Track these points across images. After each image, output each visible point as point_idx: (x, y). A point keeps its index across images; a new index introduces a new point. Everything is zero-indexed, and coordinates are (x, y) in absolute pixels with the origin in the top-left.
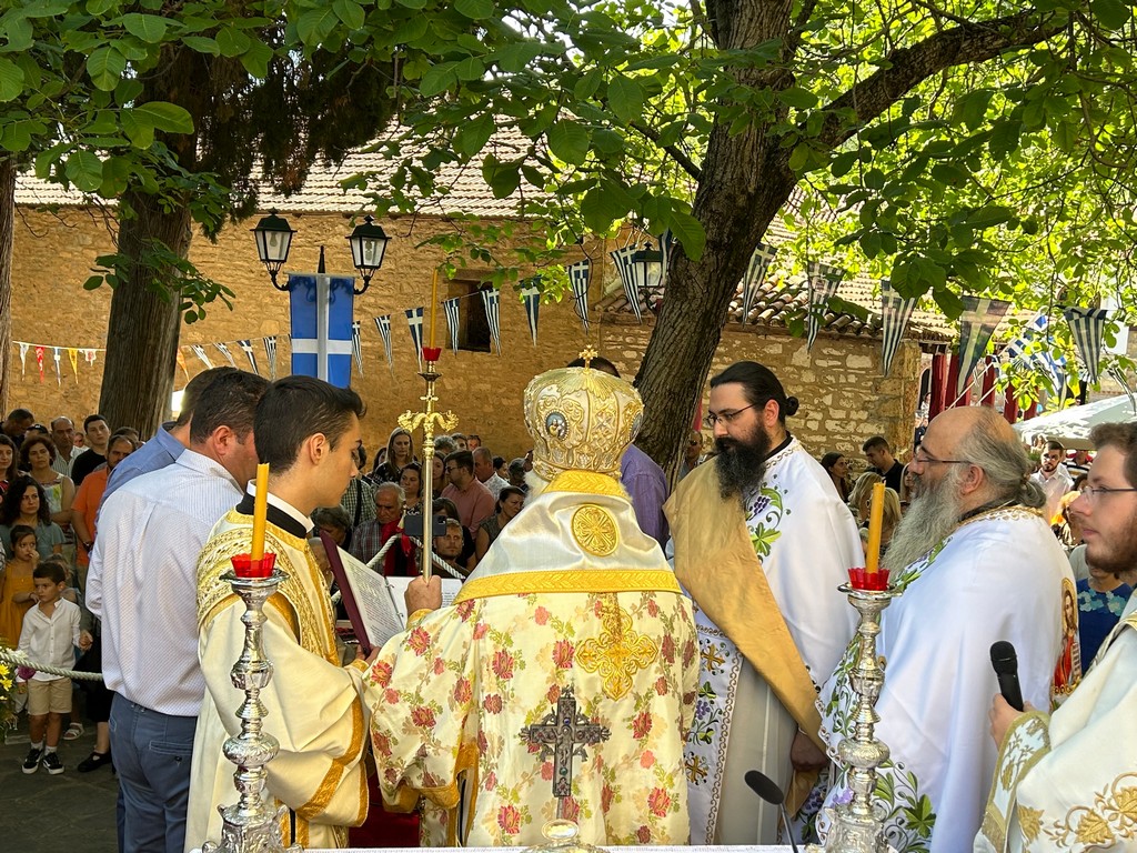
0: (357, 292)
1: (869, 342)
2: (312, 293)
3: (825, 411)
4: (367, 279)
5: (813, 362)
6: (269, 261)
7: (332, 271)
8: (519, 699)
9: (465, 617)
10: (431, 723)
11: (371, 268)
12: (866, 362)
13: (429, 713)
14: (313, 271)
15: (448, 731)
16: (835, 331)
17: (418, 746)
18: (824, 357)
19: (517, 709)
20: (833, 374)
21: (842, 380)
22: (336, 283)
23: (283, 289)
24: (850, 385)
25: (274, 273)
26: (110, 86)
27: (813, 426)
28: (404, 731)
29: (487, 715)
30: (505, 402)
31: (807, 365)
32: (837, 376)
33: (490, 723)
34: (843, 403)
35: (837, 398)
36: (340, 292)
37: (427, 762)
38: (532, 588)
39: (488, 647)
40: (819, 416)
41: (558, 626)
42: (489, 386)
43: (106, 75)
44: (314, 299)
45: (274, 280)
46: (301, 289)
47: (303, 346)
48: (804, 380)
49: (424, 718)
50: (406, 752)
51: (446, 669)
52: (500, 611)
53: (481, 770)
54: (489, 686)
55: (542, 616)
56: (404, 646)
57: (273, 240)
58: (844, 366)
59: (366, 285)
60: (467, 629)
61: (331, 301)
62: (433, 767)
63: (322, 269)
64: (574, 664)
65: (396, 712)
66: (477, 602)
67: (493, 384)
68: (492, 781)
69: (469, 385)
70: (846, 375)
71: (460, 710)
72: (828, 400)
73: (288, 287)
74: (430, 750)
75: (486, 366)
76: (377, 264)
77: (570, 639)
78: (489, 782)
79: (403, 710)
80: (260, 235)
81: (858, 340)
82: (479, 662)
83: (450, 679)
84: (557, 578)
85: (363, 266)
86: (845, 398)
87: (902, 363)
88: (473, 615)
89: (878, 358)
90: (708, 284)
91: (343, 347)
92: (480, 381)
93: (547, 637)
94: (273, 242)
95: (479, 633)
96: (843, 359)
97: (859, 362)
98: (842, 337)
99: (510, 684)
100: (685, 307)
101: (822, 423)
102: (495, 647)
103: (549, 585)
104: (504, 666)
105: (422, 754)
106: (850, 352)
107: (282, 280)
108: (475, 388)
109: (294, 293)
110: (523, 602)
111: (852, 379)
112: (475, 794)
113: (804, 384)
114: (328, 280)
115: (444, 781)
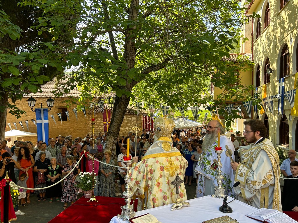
0: (49, 111)
1: (135, 115)
2: (40, 112)
3: (129, 126)
4: (50, 109)
5: (126, 119)
6: (31, 106)
7: (44, 107)
8: (154, 178)
9: (144, 163)
10: (139, 183)
11: (51, 106)
12: (135, 118)
13: (138, 182)
14: (39, 107)
15: (143, 185)
16: (130, 113)
17: (137, 188)
18: (128, 118)
19: (154, 179)
20: (130, 120)
21: (131, 121)
22: (44, 110)
23: (34, 111)
24: (133, 122)
25: (32, 108)
26: (37, 72)
27: (127, 129)
28: (134, 186)
29: (149, 181)
30: (70, 130)
31: (125, 119)
32: (130, 121)
33: (150, 182)
34: (132, 125)
35: (131, 124)
36: (45, 111)
37: (138, 191)
38: (155, 156)
39: (149, 168)
40: (128, 127)
41: (161, 163)
42: (67, 127)
43: (36, 70)
44: (40, 113)
45: (32, 110)
46: (37, 111)
47: (39, 122)
48: (125, 121)
49: (138, 183)
50: (134, 189)
51: (141, 173)
52: (150, 161)
53: (149, 191)
54: (149, 175)
55: (157, 162)
56: (133, 170)
57: (32, 102)
58: (131, 119)
59: (50, 110)
60: (144, 165)
61: (44, 113)
62: (140, 191)
63: (41, 107)
64: (164, 170)
65: (132, 182)
66: (146, 160)
67: (68, 126)
68: (151, 193)
69: (63, 127)
70: (132, 120)
71: (144, 180)
72: (129, 125)
73: (35, 111)
74: (139, 188)
75: (66, 123)
76: (52, 106)
77: (163, 166)
78: (150, 193)
79: (134, 182)
80: (29, 102)
81: (133, 115)
82: (147, 171)
83: (142, 174)
84: (160, 155)
85: (50, 106)
86: (132, 124)
87: (140, 118)
88: (145, 163)
89: (136, 117)
90: (124, 106)
91: (47, 121)
92: (65, 126)
93: (159, 166)
94: (32, 103)
95: (146, 166)
96: (131, 118)
97: (133, 118)
98: (131, 114)
99: (153, 175)
100: (121, 110)
101: (128, 128)
102: (150, 168)
103: (158, 156)
104: (151, 171)
105: (138, 189)
106: (132, 117)
107: (34, 109)
108: (64, 128)
109: (36, 112)
110: (154, 160)
111: (133, 121)
112: (148, 195)
113: (125, 122)
114: (43, 109)
115: (142, 194)
